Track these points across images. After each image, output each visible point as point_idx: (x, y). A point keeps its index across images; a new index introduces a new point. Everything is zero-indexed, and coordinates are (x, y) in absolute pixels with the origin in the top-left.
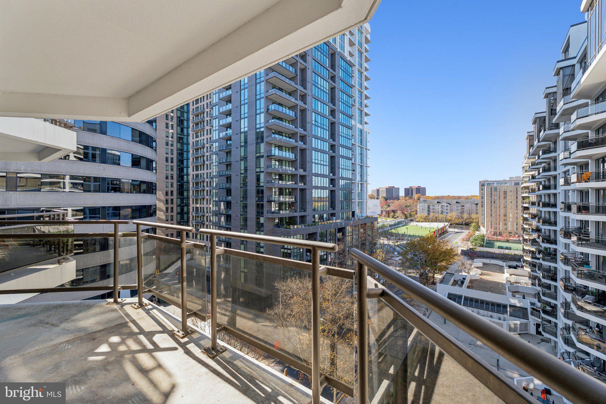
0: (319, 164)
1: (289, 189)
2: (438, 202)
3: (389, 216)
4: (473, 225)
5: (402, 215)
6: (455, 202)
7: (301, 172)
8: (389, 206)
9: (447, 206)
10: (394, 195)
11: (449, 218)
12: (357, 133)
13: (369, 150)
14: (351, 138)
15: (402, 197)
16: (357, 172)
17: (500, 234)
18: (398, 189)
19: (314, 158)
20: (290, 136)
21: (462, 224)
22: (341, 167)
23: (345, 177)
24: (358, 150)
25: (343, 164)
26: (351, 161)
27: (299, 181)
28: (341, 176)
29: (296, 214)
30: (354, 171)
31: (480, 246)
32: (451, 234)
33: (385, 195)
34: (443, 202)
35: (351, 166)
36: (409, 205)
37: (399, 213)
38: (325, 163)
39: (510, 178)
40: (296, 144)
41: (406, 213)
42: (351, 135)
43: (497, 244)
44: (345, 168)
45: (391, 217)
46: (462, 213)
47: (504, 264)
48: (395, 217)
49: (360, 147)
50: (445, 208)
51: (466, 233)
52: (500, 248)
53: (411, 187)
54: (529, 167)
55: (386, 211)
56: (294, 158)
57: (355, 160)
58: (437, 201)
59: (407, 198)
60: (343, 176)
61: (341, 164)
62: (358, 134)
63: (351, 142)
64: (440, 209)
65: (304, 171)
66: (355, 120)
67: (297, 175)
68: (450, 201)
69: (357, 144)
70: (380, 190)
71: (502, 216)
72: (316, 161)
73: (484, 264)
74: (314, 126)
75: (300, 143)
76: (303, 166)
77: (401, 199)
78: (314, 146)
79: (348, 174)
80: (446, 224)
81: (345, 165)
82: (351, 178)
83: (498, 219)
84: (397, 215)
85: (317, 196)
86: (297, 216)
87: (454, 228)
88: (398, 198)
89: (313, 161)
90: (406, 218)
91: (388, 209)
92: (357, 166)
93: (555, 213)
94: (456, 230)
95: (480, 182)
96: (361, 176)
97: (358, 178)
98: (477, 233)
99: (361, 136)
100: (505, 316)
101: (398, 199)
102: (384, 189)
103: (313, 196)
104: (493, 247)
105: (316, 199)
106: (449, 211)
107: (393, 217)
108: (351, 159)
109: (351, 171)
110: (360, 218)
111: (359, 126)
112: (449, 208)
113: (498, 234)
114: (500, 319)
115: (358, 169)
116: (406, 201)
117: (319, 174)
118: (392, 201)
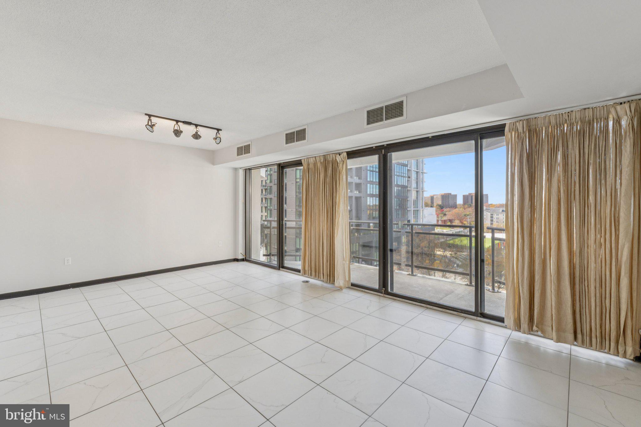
0: (374, 171)
2: (503, 211)
7: (356, 179)
8: (445, 215)
10: (451, 203)
15: (460, 205)
16: (413, 178)
18: (455, 196)
22: (396, 174)
23: (400, 184)
25: (398, 171)
26: (406, 168)
27: (354, 189)
28: (396, 183)
30: (409, 177)
33: (440, 203)
35: (406, 173)
36: (468, 213)
37: (456, 222)
41: (464, 222)
44: (400, 174)
53: (470, 194)
55: (442, 221)
57: (410, 166)
58: (501, 209)
59: (466, 206)
60: (398, 183)
61: (396, 171)
65: (359, 178)
67: (352, 182)
70: (435, 197)
72: (372, 169)
77: (458, 207)
79: (402, 181)
81: (400, 172)
82: (406, 185)
85: (371, 204)
88: (455, 206)
89: (369, 168)
91: (445, 218)
92: (413, 172)
96: (417, 183)
97: (414, 185)
101: (456, 208)
102: (439, 196)
103: (368, 203)
105: (371, 208)
107: (449, 227)
108: (406, 166)
109: (406, 178)
115: (414, 176)
116: (465, 209)
117: (374, 182)
118: (448, 209)
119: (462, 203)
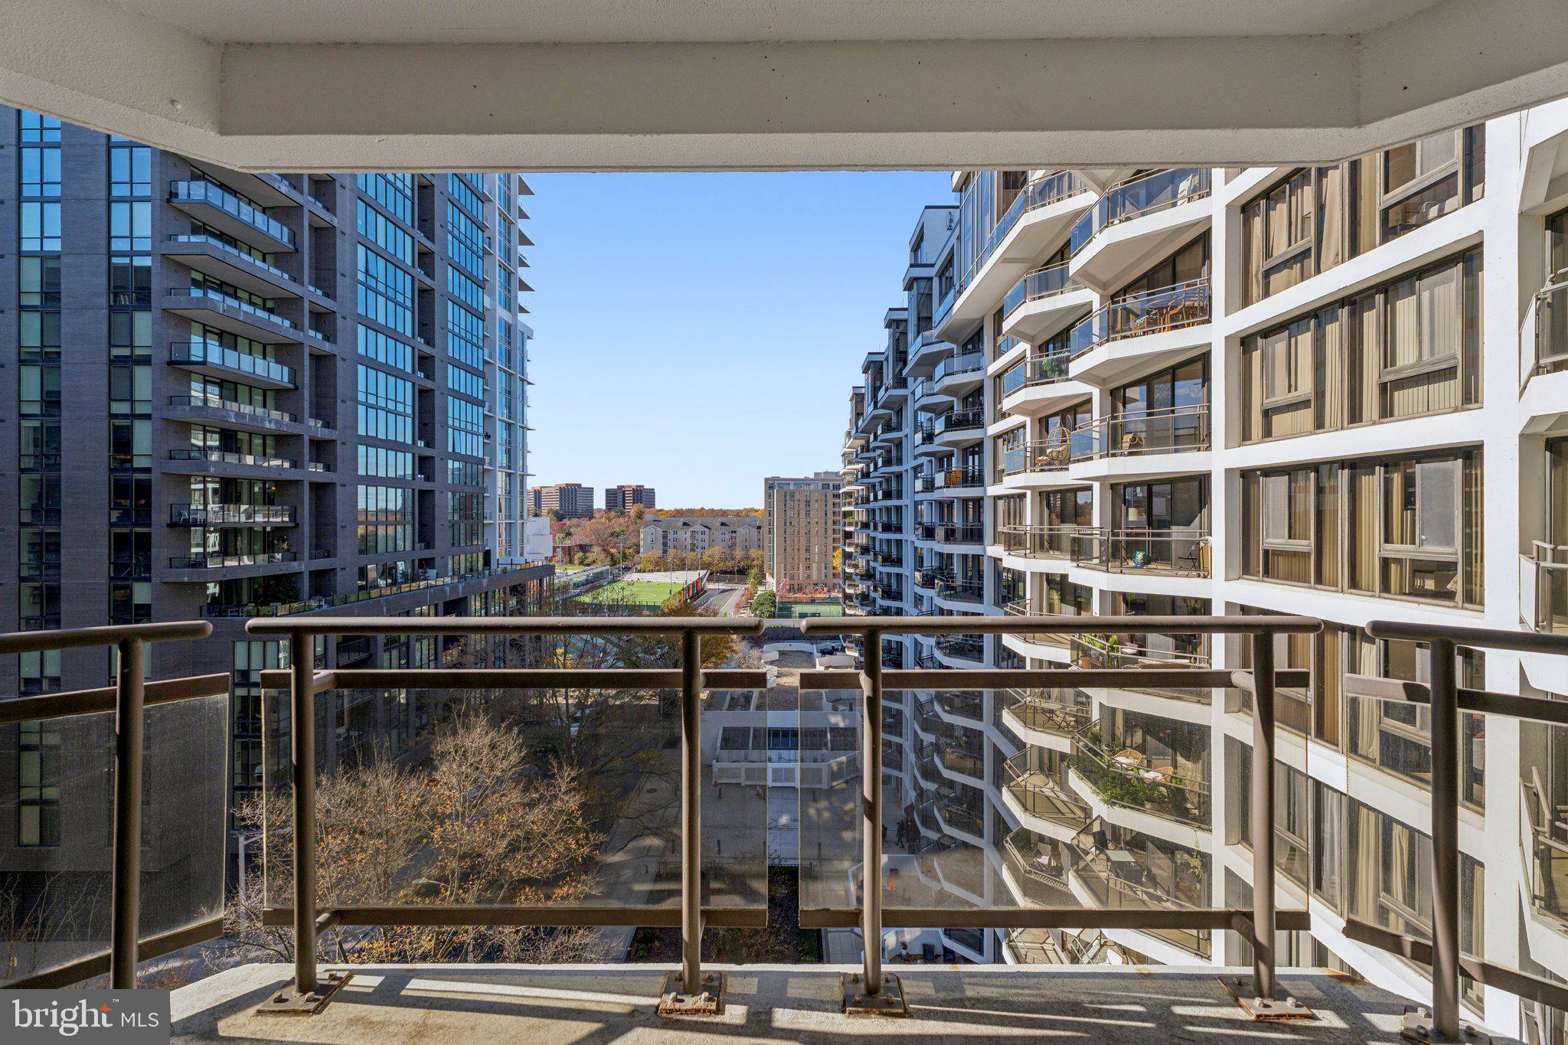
0: (382, 409)
1: (264, 482)
2: (685, 524)
3: (571, 562)
4: (754, 571)
5: (603, 556)
6: (718, 524)
7: (314, 427)
8: (569, 534)
9: (703, 533)
10: (581, 506)
11: (706, 559)
12: (498, 335)
13: (529, 383)
14: (481, 344)
15: (600, 510)
16: (498, 440)
17: (800, 590)
18: (590, 490)
19: (361, 386)
20: (269, 304)
21: (732, 573)
22: (450, 422)
23: (463, 453)
24: (500, 382)
25: (457, 416)
26: (481, 409)
27: (307, 458)
28: (450, 450)
29: (294, 567)
30: (488, 436)
31: (769, 617)
32: (712, 596)
33: (556, 506)
34: (695, 523)
35: (481, 424)
36: (618, 530)
37: (596, 552)
38: (400, 408)
39: (816, 474)
40: (295, 335)
41: (613, 551)
42: (481, 336)
43: (798, 609)
44: (463, 426)
45: (576, 562)
46: (732, 546)
47: (813, 648)
48: (586, 562)
49: (505, 372)
50: (699, 536)
51: (740, 589)
52: (803, 616)
53: (620, 487)
54: (857, 455)
55: (563, 548)
56: (286, 379)
57: (490, 407)
58: (682, 520)
59: (613, 514)
60: (457, 450)
61: (450, 414)
62: (500, 336)
63: (480, 355)
64: (689, 540)
65: (327, 425)
66: (492, 295)
67: (299, 436)
68: (708, 520)
69: (498, 364)
70: (544, 491)
71: (802, 551)
72: (372, 400)
73: (782, 653)
74: (361, 289)
75: (312, 333)
76: (324, 409)
77: (597, 515)
78: (361, 350)
79: (469, 445)
80: (703, 572)
81: (463, 418)
82: (481, 456)
83: (796, 557)
84: (591, 556)
85: (372, 508)
86: (301, 573)
87: (718, 581)
88: (590, 514)
89: (361, 397)
90: (614, 562)
91: (568, 543)
92: (498, 423)
93: (899, 542)
94: (722, 586)
95: (766, 480)
96: (508, 452)
97: (501, 458)
98: (761, 589)
99: (509, 343)
100: (824, 751)
101: (591, 517)
102: (553, 491)
103: (361, 505)
104: (789, 616)
106: (706, 544)
107: (581, 563)
108: (481, 404)
109: (481, 438)
110: (509, 567)
111: (502, 313)
112: (706, 537)
113: (796, 587)
114: (815, 760)
115: (500, 433)
116: (610, 521)
117: (381, 440)
118: (575, 521)
119: (604, 508)
